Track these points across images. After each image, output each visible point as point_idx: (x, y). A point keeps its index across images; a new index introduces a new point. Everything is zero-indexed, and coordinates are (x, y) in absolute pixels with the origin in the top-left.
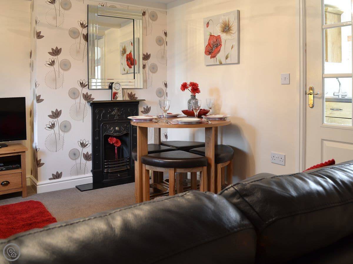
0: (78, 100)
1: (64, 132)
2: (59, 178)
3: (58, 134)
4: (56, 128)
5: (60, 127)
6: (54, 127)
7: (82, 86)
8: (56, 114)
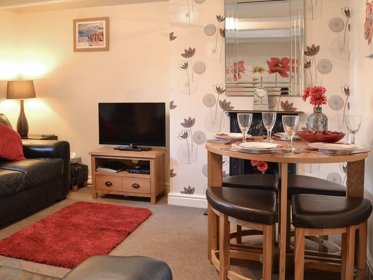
0: (214, 108)
1: (198, 143)
2: (191, 194)
3: (191, 145)
4: (189, 138)
5: (193, 138)
6: (187, 137)
7: (218, 92)
8: (189, 123)
